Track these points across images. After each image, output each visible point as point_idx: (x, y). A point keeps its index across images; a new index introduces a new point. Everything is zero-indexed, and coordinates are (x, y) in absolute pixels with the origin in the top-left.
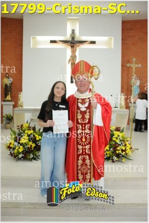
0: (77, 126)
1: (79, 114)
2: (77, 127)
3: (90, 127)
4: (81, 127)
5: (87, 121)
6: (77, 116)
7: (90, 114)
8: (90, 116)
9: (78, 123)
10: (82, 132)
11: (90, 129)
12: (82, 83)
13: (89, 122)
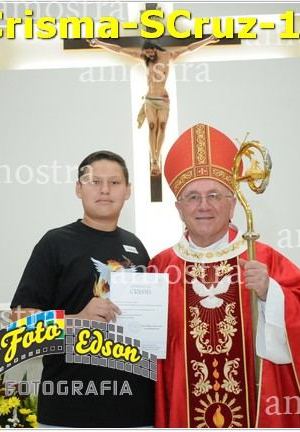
0: (190, 365)
1: (197, 321)
2: (191, 372)
3: (240, 370)
4: (205, 370)
5: (229, 345)
6: (189, 329)
7: (239, 320)
8: (238, 326)
9: (193, 354)
10: (212, 392)
11: (239, 378)
12: (204, 205)
13: (236, 352)
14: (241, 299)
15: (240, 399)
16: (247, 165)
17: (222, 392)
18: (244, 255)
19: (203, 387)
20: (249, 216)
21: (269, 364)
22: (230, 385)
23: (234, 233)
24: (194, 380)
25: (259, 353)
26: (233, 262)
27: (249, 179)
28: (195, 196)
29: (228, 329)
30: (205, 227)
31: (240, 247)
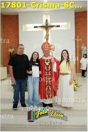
9: (45, 71)
10: (47, 75)
11: (51, 73)
12: (46, 52)
13: (50, 70)
14: (51, 64)
15: (51, 76)
16: (52, 47)
17: (49, 75)
18: (52, 58)
19: (46, 75)
20: (52, 54)
21: (54, 72)
22: (50, 74)
23: (50, 56)
24: (45, 74)
25: (53, 70)
26: (50, 59)
27: (52, 49)
28: (45, 51)
29: (49, 68)
30: (46, 55)
31: (51, 57)
